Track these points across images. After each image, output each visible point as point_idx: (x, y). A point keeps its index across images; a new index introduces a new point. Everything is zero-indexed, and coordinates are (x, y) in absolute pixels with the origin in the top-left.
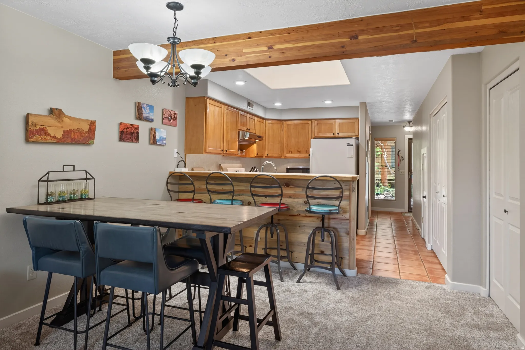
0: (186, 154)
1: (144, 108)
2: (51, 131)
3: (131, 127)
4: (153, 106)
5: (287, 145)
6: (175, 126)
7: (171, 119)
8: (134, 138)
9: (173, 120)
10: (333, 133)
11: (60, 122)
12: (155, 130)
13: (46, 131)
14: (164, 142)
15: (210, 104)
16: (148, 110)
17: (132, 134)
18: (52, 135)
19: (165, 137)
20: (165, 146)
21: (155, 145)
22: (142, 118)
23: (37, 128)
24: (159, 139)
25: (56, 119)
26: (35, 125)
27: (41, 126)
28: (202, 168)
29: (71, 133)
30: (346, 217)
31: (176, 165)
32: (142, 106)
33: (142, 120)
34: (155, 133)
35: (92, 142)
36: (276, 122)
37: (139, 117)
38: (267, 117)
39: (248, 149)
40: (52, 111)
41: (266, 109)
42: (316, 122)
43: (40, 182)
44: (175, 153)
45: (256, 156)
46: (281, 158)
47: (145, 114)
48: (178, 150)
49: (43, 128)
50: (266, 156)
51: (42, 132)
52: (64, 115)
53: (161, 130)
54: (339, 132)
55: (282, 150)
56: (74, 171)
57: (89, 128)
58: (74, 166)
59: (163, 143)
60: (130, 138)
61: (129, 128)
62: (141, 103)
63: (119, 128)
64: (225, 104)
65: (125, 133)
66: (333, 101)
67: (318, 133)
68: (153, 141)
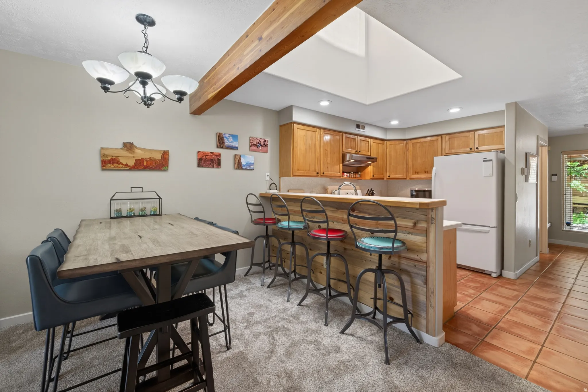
0: (280, 178)
1: (226, 137)
2: (123, 161)
3: (211, 154)
4: (238, 136)
5: (413, 165)
6: (266, 152)
7: (260, 146)
8: (214, 164)
9: (263, 147)
10: (471, 147)
11: (131, 153)
12: (240, 156)
13: (117, 160)
14: (252, 167)
15: (298, 129)
16: (232, 140)
17: (212, 160)
18: (125, 163)
19: (252, 162)
20: (253, 171)
21: (240, 169)
22: (224, 147)
23: (109, 158)
24: (246, 165)
25: (127, 151)
26: (107, 156)
27: (113, 156)
28: (302, 190)
29: (143, 162)
30: (421, 259)
31: (268, 187)
32: (224, 136)
33: (224, 148)
34: (241, 159)
35: (167, 169)
36: (400, 142)
37: (220, 146)
38: (389, 137)
39: (364, 171)
40: (125, 144)
41: (385, 130)
42: (447, 137)
43: (111, 201)
44: (266, 176)
45: (371, 177)
46: (406, 180)
47: (227, 142)
48: (270, 174)
49: (115, 158)
50: (388, 177)
51: (114, 161)
52: (136, 147)
53: (248, 156)
54: (479, 146)
55: (407, 171)
56: (142, 192)
57: (162, 157)
58: (142, 188)
59: (250, 168)
60: (211, 164)
61: (209, 155)
62: (222, 134)
63: (198, 156)
64: (320, 128)
65: (203, 160)
66: (462, 108)
67: (449, 149)
68: (239, 166)
